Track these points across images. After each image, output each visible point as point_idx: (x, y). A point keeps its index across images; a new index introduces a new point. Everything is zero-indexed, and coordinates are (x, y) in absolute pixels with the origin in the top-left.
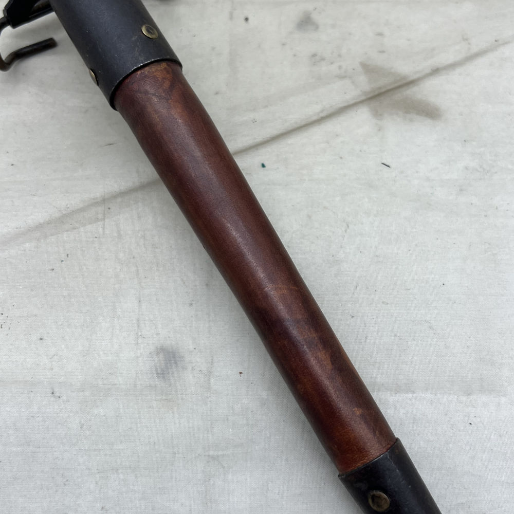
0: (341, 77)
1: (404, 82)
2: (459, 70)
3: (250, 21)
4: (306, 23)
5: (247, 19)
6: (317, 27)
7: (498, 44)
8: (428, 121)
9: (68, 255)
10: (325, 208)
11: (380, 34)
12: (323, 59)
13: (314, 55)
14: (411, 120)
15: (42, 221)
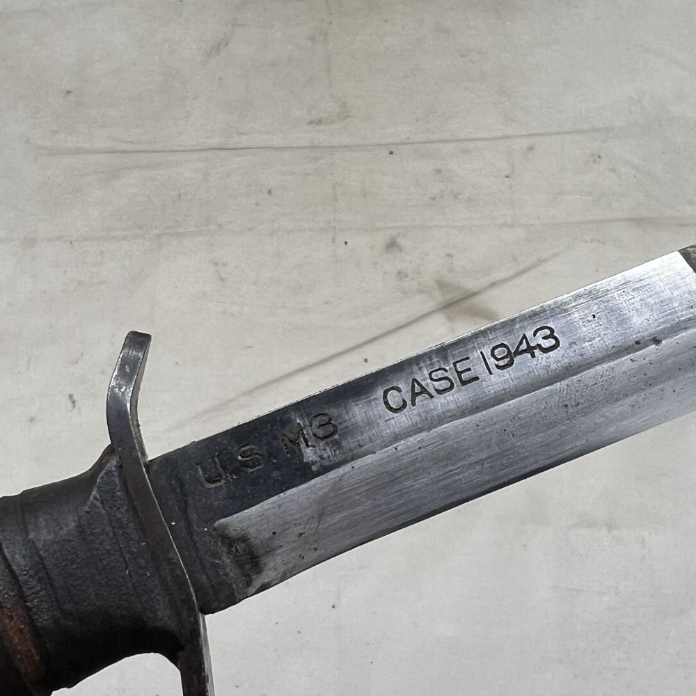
0: (421, 291)
1: (469, 294)
2: (510, 284)
3: (348, 244)
4: (392, 245)
6: (400, 249)
7: (539, 262)
11: (449, 255)
12: (406, 276)
13: (399, 273)
14: (475, 323)
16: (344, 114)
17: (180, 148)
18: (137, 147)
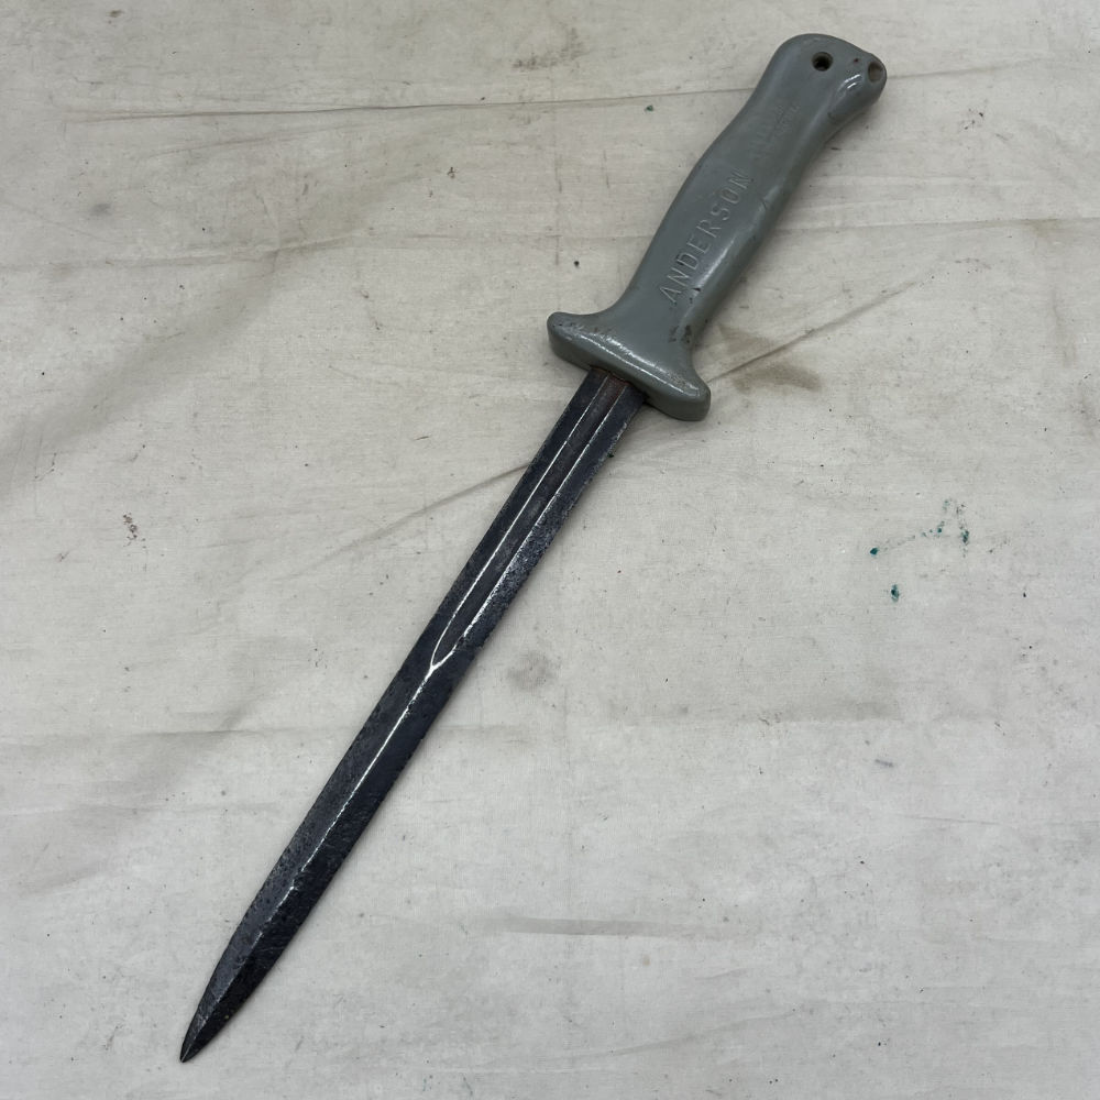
1: (772, 349)
2: (839, 331)
3: (580, 265)
5: (577, 263)
7: (885, 296)
8: (806, 392)
9: (387, 577)
10: (687, 505)
14: (785, 393)
15: (356, 539)
16: (573, 49)
17: (303, 108)
18: (233, 107)
